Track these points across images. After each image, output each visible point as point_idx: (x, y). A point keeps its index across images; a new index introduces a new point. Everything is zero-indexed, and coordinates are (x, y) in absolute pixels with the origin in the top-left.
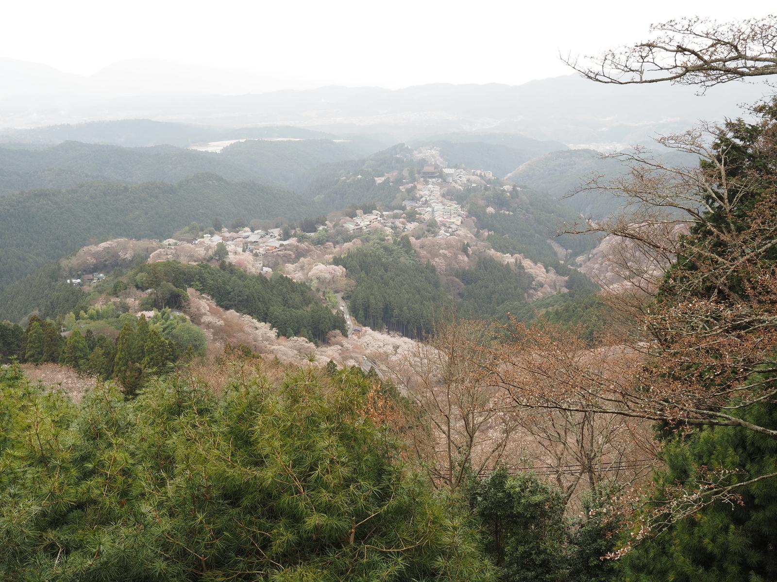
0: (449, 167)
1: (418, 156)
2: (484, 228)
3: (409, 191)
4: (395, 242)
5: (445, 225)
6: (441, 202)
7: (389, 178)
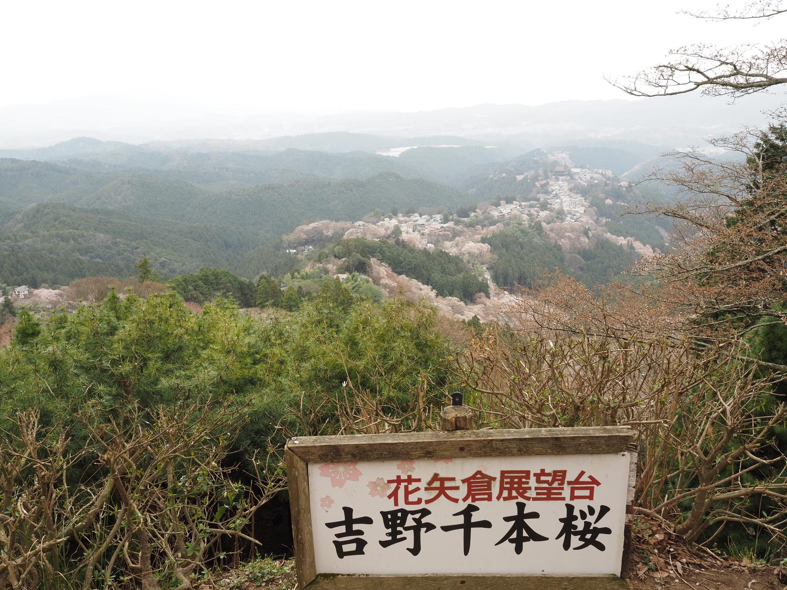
0: (576, 167)
1: (551, 158)
2: (602, 216)
3: (543, 186)
4: (530, 226)
5: (570, 213)
6: (569, 195)
7: (527, 176)
